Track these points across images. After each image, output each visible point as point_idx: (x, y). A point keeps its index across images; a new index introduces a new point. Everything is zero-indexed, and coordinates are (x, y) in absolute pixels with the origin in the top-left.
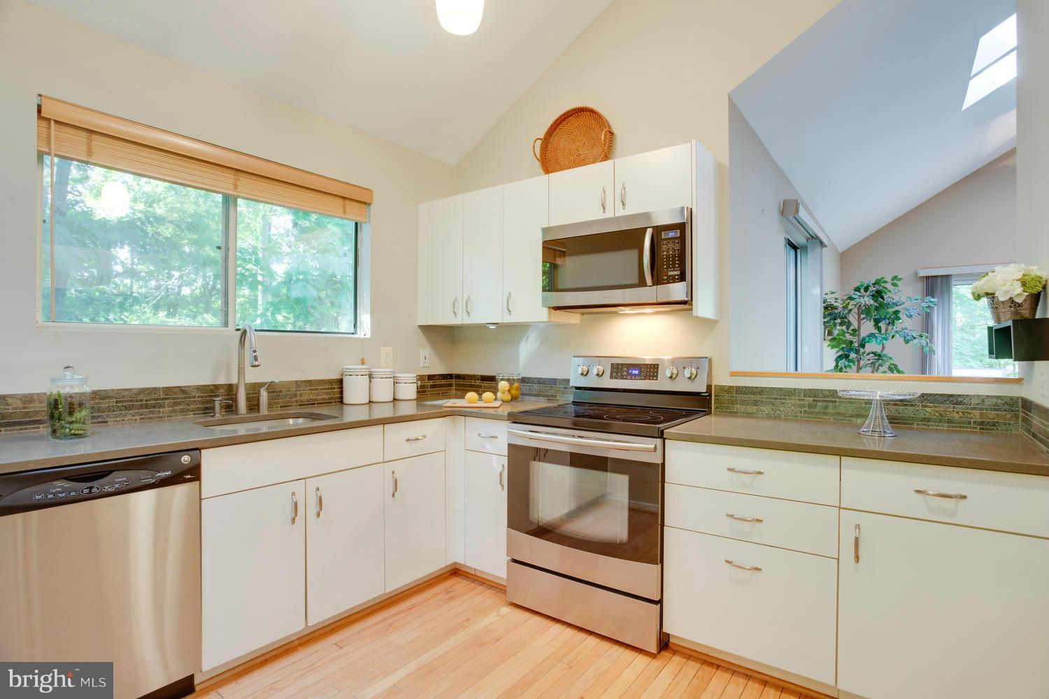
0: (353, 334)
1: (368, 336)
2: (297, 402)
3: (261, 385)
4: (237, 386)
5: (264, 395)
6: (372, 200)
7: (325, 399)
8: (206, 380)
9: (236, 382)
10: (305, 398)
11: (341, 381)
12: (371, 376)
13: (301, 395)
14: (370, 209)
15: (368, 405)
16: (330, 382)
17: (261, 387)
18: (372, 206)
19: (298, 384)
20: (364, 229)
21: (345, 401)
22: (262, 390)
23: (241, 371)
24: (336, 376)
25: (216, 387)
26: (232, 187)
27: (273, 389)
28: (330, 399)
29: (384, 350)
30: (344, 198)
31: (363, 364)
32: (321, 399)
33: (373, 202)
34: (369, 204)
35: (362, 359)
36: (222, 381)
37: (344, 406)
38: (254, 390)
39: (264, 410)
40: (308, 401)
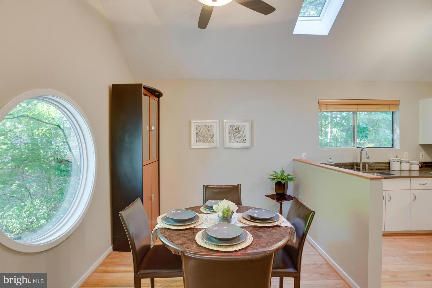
0: (392, 147)
1: (399, 148)
2: (375, 168)
3: (366, 163)
4: (360, 163)
5: (367, 166)
6: (399, 103)
7: (384, 168)
8: (351, 161)
9: (360, 162)
10: (378, 167)
11: (389, 163)
12: (401, 162)
13: (376, 167)
14: (399, 107)
15: (400, 171)
16: (386, 163)
17: (366, 164)
18: (400, 105)
19: (376, 163)
20: (396, 114)
21: (391, 169)
22: (366, 165)
23: (361, 159)
24: (387, 161)
25: (354, 163)
26: (356, 109)
27: (369, 164)
28: (385, 168)
29: (405, 153)
30: (389, 105)
31: (397, 157)
32: (382, 168)
33: (400, 104)
34: (399, 105)
35: (397, 156)
36: (355, 162)
37: (390, 171)
38: (364, 164)
39: (367, 171)
40: (378, 168)
